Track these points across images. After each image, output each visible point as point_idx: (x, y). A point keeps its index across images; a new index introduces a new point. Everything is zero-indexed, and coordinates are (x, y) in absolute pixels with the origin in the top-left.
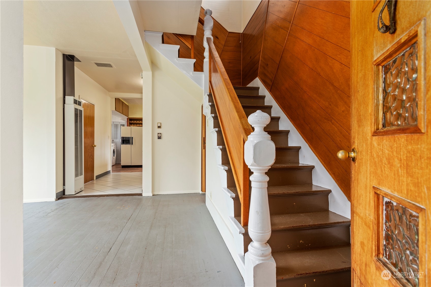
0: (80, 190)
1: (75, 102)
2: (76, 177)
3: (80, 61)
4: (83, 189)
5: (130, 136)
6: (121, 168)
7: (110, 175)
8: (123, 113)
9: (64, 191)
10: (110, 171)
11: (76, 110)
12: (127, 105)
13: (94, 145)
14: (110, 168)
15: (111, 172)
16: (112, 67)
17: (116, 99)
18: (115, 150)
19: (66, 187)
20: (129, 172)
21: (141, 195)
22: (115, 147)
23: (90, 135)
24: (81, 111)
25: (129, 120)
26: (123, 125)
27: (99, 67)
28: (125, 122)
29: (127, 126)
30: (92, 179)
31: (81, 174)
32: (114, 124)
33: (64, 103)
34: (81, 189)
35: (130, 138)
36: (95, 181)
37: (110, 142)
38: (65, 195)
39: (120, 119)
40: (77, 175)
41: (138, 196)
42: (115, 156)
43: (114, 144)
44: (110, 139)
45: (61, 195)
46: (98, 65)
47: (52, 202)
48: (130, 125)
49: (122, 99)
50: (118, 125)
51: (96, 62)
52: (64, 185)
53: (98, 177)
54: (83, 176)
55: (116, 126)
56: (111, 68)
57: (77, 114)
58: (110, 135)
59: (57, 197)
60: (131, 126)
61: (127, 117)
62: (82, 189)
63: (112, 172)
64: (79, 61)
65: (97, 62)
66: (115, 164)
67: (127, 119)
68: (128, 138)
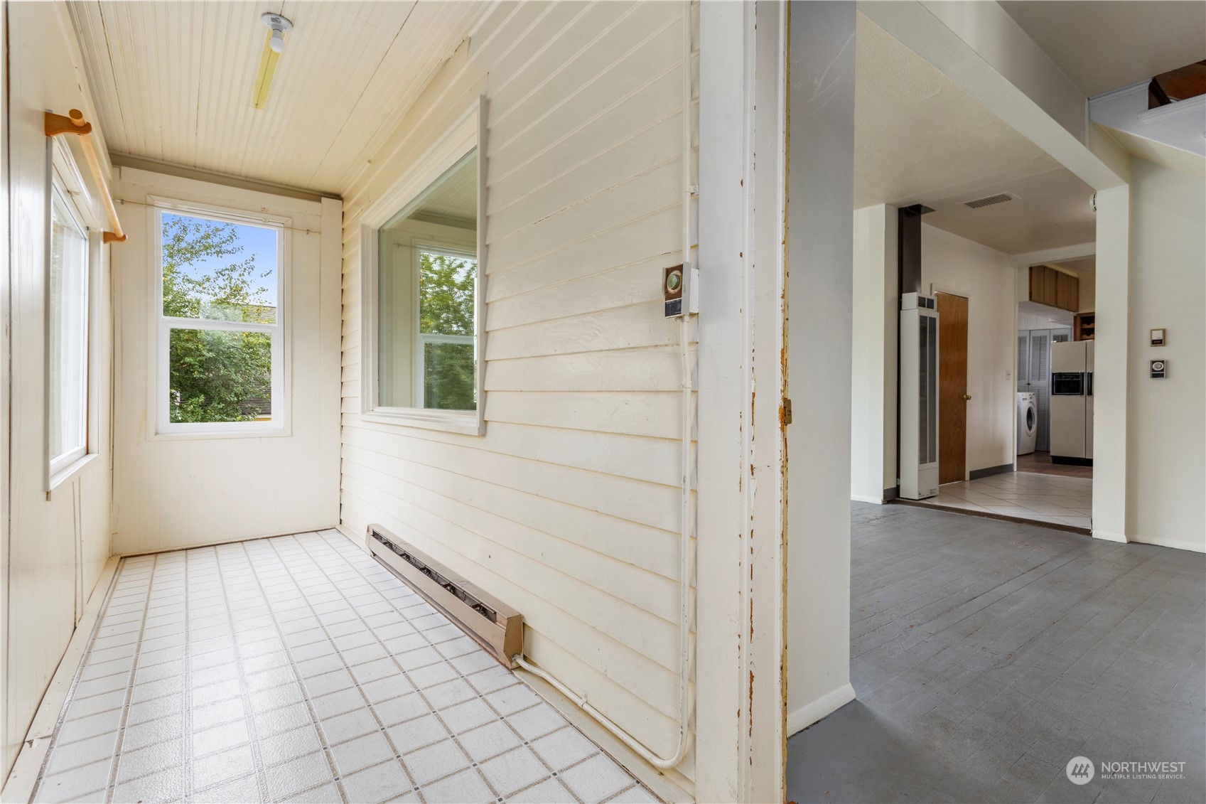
0: (931, 493)
1: (922, 302)
2: (921, 463)
3: (932, 210)
4: (937, 492)
5: (1081, 370)
6: (1051, 464)
7: (1013, 475)
8: (1056, 302)
9: (898, 488)
10: (1011, 466)
11: (923, 320)
12: (1075, 278)
13: (965, 396)
14: (1011, 458)
15: (1015, 469)
16: (1009, 199)
17: (1033, 269)
18: (1035, 412)
19: (902, 482)
20: (1073, 476)
21: (1088, 532)
22: (1035, 403)
23: (956, 371)
24: (933, 320)
25: (1079, 321)
26: (1061, 339)
27: (976, 208)
28: (1069, 327)
29: (1075, 340)
30: (961, 477)
31: (933, 460)
32: (1033, 337)
33: (900, 308)
34: (931, 491)
35: (1081, 376)
36: (967, 484)
37: (1014, 388)
38: (901, 496)
39: (1050, 320)
40: (923, 460)
41: (1079, 533)
42: (1034, 427)
43: (1032, 393)
44: (1012, 380)
45: (893, 496)
46: (974, 205)
47: (878, 505)
48: (1085, 336)
49: (1055, 264)
50: (1046, 337)
51: (967, 202)
52: (898, 476)
53: (976, 475)
54: (936, 464)
55: (1040, 342)
56: (1008, 201)
57: (926, 327)
58: (1014, 368)
59: (885, 498)
60: (1089, 337)
61: (1075, 314)
62: (934, 493)
63: (1018, 470)
64: (929, 210)
65: (970, 201)
66: (1033, 451)
67: (1075, 318)
68: (1076, 375)
